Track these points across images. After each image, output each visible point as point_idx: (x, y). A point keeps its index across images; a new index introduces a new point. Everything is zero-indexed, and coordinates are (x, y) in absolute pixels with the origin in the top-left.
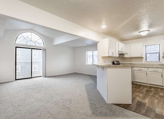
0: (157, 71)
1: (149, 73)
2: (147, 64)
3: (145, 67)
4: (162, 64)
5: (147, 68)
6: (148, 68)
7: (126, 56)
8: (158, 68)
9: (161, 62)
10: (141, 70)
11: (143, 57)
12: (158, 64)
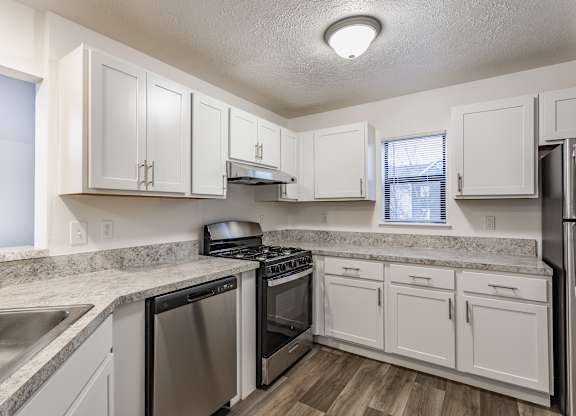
0: (431, 283)
1: (391, 291)
2: (388, 235)
3: (372, 258)
4: (455, 238)
5: (381, 265)
6: (387, 261)
7: (291, 193)
8: (432, 263)
9: (450, 228)
10: (353, 273)
11: (374, 202)
12: (439, 238)
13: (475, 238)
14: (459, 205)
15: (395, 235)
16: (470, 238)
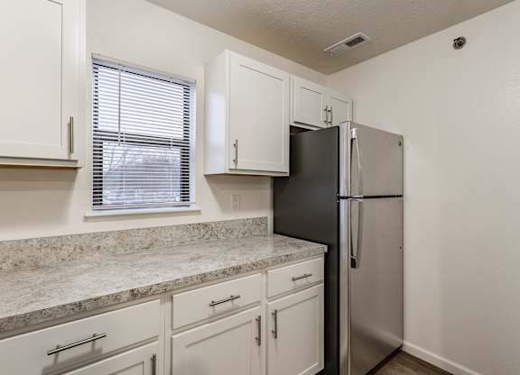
4: (206, 225)
9: (198, 212)
12: (187, 227)
13: (225, 222)
14: (209, 182)
15: (121, 232)
16: (219, 223)
